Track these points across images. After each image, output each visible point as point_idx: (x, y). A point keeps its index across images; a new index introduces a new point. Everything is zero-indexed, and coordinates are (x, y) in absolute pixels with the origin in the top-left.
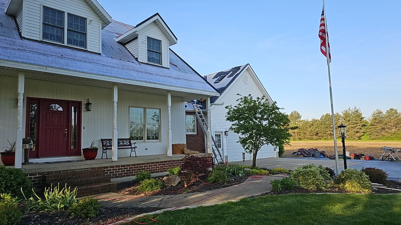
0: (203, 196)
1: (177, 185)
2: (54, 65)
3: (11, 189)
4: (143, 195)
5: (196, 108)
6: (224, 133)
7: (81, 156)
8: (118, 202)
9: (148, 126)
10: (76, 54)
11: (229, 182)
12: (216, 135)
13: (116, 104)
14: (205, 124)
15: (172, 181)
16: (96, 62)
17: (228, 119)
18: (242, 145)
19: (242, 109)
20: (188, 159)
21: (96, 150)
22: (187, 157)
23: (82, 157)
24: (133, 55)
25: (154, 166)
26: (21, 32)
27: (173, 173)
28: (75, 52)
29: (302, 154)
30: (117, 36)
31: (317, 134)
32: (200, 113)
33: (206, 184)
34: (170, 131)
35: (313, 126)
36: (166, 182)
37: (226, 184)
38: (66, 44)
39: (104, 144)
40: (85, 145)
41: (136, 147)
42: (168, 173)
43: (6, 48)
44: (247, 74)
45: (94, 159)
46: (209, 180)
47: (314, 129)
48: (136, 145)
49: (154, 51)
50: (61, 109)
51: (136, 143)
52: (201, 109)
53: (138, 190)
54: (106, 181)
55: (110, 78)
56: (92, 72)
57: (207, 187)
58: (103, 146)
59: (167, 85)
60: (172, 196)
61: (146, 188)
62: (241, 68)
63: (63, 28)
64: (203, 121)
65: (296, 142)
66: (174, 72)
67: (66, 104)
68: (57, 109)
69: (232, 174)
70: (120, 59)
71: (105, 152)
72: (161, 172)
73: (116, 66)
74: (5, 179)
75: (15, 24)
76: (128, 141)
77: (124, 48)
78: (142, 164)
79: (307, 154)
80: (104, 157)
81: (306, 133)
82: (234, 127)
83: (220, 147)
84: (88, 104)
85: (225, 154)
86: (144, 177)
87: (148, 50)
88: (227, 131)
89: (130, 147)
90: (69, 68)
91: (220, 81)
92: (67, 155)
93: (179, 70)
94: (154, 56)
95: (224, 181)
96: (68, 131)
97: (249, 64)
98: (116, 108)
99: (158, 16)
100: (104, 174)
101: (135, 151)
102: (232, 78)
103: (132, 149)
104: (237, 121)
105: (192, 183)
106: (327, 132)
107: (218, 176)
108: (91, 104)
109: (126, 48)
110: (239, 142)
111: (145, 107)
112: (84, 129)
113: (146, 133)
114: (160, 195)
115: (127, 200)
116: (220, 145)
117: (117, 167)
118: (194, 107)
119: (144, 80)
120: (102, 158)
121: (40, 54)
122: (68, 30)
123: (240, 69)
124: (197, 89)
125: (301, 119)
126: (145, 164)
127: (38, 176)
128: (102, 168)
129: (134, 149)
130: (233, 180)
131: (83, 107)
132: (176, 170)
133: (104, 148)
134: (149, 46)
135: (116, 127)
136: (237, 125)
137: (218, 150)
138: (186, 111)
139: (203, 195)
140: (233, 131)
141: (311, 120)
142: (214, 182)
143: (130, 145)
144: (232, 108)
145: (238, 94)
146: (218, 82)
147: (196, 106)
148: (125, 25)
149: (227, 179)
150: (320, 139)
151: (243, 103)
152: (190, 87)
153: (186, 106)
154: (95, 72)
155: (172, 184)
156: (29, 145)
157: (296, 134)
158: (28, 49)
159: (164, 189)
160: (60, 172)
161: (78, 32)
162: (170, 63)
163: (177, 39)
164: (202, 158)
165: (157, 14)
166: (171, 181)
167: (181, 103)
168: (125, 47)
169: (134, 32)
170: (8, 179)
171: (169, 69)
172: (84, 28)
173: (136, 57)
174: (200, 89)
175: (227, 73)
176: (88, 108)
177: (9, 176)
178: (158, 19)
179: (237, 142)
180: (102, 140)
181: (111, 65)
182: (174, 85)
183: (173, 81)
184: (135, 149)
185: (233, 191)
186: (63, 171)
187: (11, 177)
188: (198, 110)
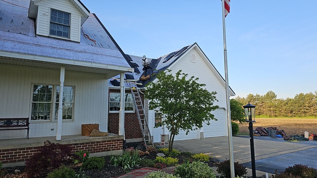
29: (259, 133)
31: (291, 112)
32: (137, 91)
35: (288, 104)
44: (195, 53)
47: (289, 107)
52: (138, 87)
65: (271, 118)
76: (25, 121)
79: (265, 133)
81: (281, 111)
83: (161, 126)
87: (51, 22)
91: (168, 60)
94: (61, 29)
97: (195, 46)
102: (178, 57)
106: (301, 110)
111: (54, 84)
113: (54, 112)
116: (161, 124)
118: (130, 85)
123: (187, 48)
124: (100, 63)
125: (277, 99)
137: (148, 130)
138: (109, 89)
141: (286, 99)
147: (135, 84)
150: (295, 116)
157: (272, 112)
168: (35, 22)
171: (78, 42)
175: (176, 53)
182: (66, 57)
188: (135, 88)
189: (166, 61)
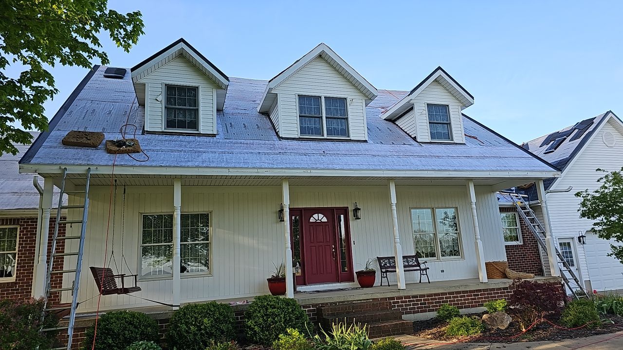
0: (559, 347)
1: (508, 328)
2: (318, 166)
3: (290, 323)
4: (455, 340)
5: (518, 199)
6: (576, 240)
7: (354, 282)
8: (420, 348)
9: (440, 236)
10: (339, 147)
11: (605, 326)
12: (561, 244)
13: (394, 207)
14: (538, 225)
15: (498, 322)
16: (363, 152)
17: (583, 215)
18: (620, 260)
19: (611, 193)
20: (519, 287)
21: (373, 273)
22: (518, 283)
23: (356, 284)
24: (408, 134)
25: (461, 297)
26: (278, 131)
27: (495, 310)
28: (337, 144)
30: (383, 110)
32: (525, 207)
33: (560, 328)
34: (479, 241)
36: (489, 323)
37: (598, 329)
38: (325, 137)
39: (383, 265)
40: (358, 266)
41: (428, 268)
42: (485, 309)
43: (268, 153)
44: (610, 130)
45: (372, 286)
46: (566, 322)
48: (427, 265)
49: (439, 122)
50: (325, 220)
51: (426, 262)
52: (526, 201)
53: (445, 333)
54: (396, 318)
55: (385, 172)
56: (362, 167)
57: (564, 334)
58: (381, 267)
59: (467, 171)
60: (505, 344)
61: (458, 330)
62: (596, 122)
63: (322, 117)
64: (532, 221)
66: (473, 149)
67: (330, 212)
68: (320, 220)
69: (608, 313)
70: (393, 143)
71: (385, 276)
72: (473, 306)
73: (389, 154)
74: (283, 311)
75: (270, 124)
76: (414, 259)
77: (395, 126)
78: (443, 294)
80: (385, 283)
82: (597, 228)
83: (573, 265)
84: (356, 210)
85: (585, 278)
86: (450, 313)
87: (430, 123)
88: (583, 237)
89: (418, 268)
90: (335, 166)
91: (555, 149)
92: (338, 281)
93: (482, 144)
94: (440, 129)
95: (595, 324)
96: (336, 248)
97: (610, 111)
98: (395, 212)
99: (440, 71)
100: (391, 308)
101: (427, 274)
102: (579, 140)
103: (422, 271)
104: (602, 217)
105: (535, 326)
107: (581, 315)
108: (360, 209)
109: (397, 125)
110: (612, 254)
111: (433, 206)
112: (354, 244)
113: (439, 247)
114: (484, 342)
115: (433, 346)
116: (572, 261)
117: (406, 297)
118: (512, 198)
119: (430, 168)
120: (381, 285)
121: (301, 154)
122: (326, 118)
123: (593, 123)
124: (518, 171)
126: (445, 294)
127: (311, 308)
128: (386, 298)
129: (424, 271)
130: (612, 323)
131: (351, 214)
132: (500, 304)
133: (384, 270)
134: (430, 116)
135: (398, 240)
136: (605, 224)
137: (570, 271)
138: (500, 208)
139: (558, 345)
140: (598, 235)
142: (575, 325)
143: (419, 265)
144: (589, 194)
145: (599, 170)
146: (553, 151)
147: (516, 197)
148: (390, 92)
149: (601, 321)
151: (611, 183)
152: (504, 168)
153: (499, 199)
154: (365, 167)
155: (498, 325)
156: (296, 268)
158: (289, 151)
159: (488, 333)
160: (335, 303)
161: (338, 118)
162: (465, 135)
163: (473, 98)
164: (544, 284)
165: (440, 68)
166: (496, 322)
167: (489, 195)
168: (395, 124)
169: (409, 102)
170: (286, 312)
171: (464, 144)
172: (345, 111)
173: (413, 136)
174: (523, 168)
175: (568, 133)
176: (357, 216)
177: (286, 307)
178: (440, 75)
179: (608, 256)
180: (379, 259)
181: (383, 153)
182: (478, 168)
183: (475, 162)
184: (426, 272)
185: (617, 342)
186: (339, 302)
187: (288, 309)
188: (521, 203)
189: (554, 150)
